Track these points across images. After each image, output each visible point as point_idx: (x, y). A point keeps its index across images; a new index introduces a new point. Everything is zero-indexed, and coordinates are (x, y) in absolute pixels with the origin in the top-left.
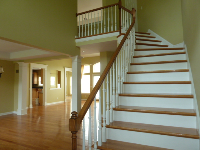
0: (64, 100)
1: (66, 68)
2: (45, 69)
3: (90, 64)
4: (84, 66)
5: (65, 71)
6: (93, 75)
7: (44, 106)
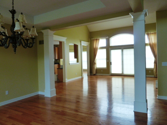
0: (82, 76)
1: (82, 42)
2: (64, 42)
3: (107, 37)
4: (99, 39)
5: (82, 45)
6: (110, 48)
7: (65, 82)
